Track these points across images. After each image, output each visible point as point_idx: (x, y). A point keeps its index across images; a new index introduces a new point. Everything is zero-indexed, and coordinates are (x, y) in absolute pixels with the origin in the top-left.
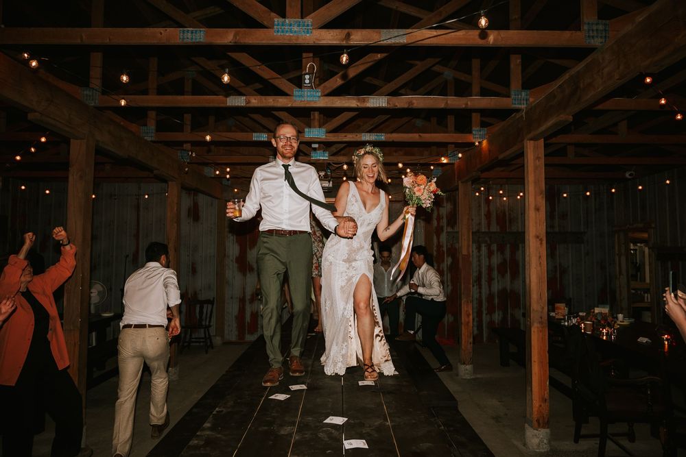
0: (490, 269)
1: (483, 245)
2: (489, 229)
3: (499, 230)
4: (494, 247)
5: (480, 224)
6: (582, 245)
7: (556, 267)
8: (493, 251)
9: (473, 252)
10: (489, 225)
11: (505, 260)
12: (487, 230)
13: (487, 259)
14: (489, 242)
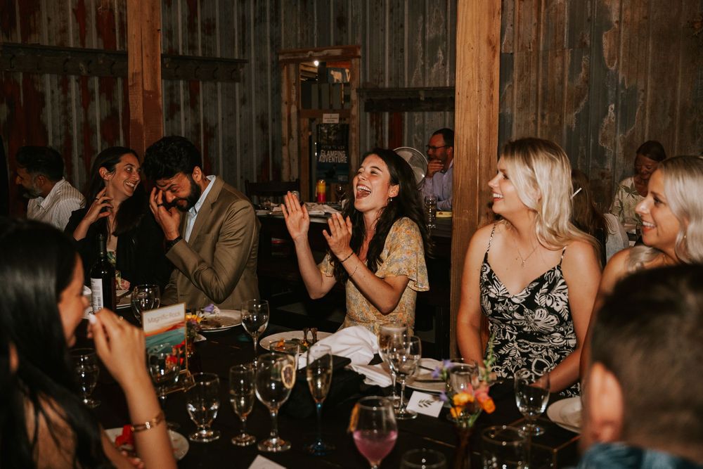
0: (87, 129)
1: (73, 78)
2: (83, 43)
3: (102, 47)
4: (95, 83)
5: (64, 31)
6: (237, 84)
7: (198, 126)
8: (93, 92)
9: (53, 92)
10: (82, 34)
11: (114, 112)
12: (79, 46)
13: (82, 110)
14: (84, 72)
